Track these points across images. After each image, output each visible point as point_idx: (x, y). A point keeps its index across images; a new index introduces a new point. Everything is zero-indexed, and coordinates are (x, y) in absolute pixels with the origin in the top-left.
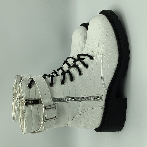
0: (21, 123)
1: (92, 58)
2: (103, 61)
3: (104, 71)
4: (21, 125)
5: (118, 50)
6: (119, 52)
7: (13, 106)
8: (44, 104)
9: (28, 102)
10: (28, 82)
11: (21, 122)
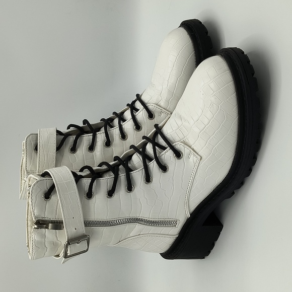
0: (28, 229)
1: (178, 154)
2: (198, 170)
3: (195, 185)
4: (28, 232)
5: (233, 157)
6: (233, 162)
7: (21, 167)
8: (68, 235)
9: (41, 224)
10: (46, 188)
11: (28, 226)
